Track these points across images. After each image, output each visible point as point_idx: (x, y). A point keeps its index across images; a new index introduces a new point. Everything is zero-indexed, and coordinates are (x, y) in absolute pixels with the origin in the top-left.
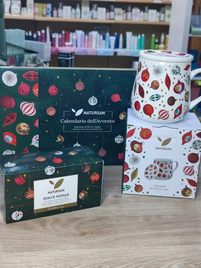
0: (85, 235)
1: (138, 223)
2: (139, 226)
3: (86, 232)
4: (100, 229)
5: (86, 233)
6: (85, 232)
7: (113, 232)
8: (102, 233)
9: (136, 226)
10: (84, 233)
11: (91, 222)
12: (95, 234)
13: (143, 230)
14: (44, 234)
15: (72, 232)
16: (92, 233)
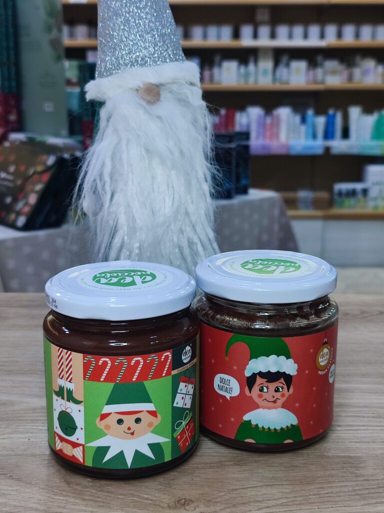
0: (187, 508)
1: (357, 476)
2: (362, 485)
3: (191, 498)
4: (237, 490)
5: (191, 500)
6: (188, 497)
7: (275, 502)
8: (241, 502)
9: (350, 486)
10: (183, 501)
11: (212, 467)
12: (218, 504)
13: (372, 498)
14: (62, 498)
15: (149, 496)
16: (209, 501)
